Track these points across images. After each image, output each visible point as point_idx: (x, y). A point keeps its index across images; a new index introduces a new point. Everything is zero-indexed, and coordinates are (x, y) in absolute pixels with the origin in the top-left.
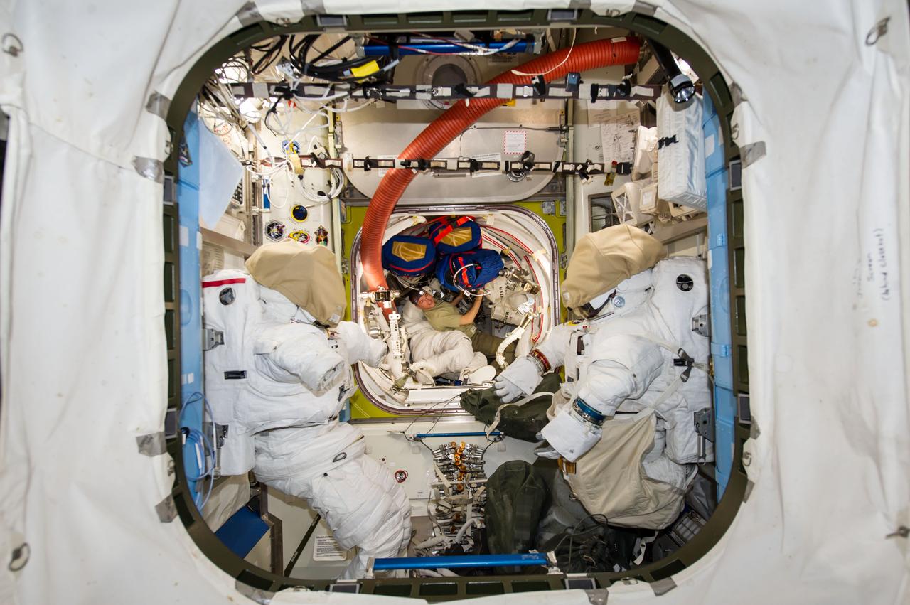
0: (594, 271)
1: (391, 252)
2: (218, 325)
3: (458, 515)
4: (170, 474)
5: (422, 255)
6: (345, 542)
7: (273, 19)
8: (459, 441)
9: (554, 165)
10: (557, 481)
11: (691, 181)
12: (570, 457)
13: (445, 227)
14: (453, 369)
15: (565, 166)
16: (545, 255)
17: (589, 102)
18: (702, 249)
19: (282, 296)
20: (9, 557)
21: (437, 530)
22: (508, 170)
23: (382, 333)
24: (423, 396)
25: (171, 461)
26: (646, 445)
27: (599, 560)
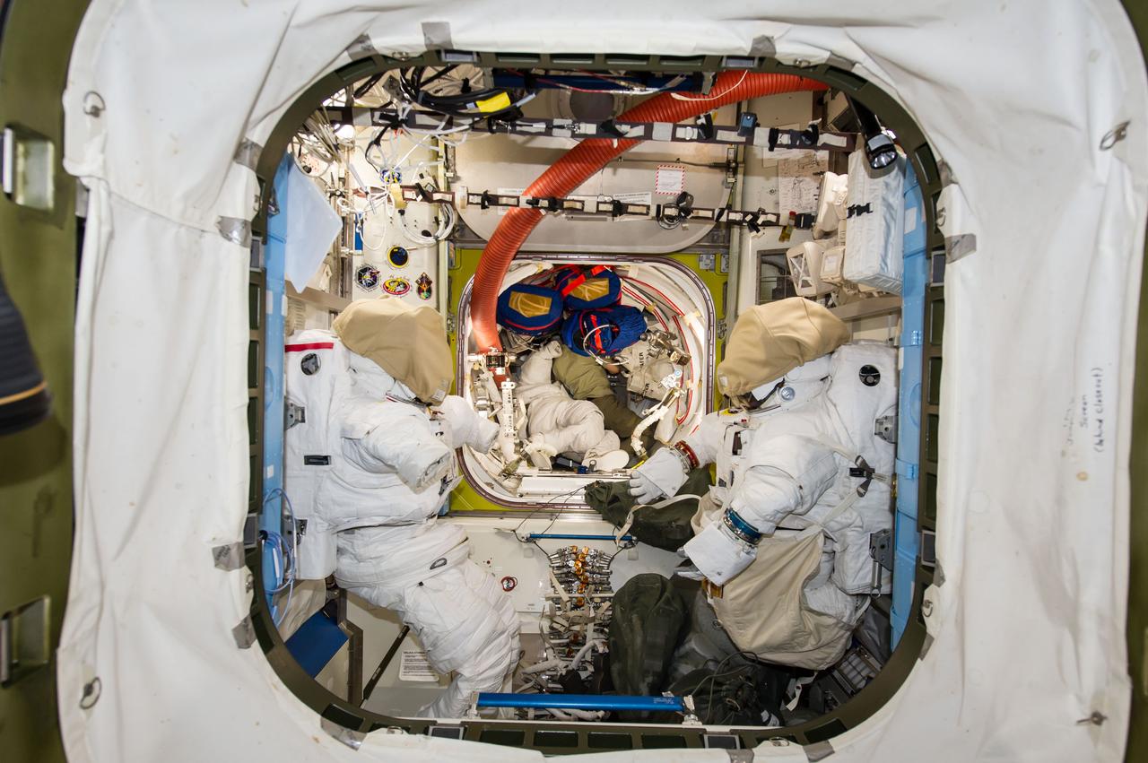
0: (759, 354)
1: (508, 304)
2: (298, 399)
3: (576, 635)
4: (248, 590)
5: (546, 311)
6: (441, 665)
7: (388, 53)
8: (582, 546)
9: (717, 212)
10: (699, 603)
11: (884, 261)
12: (718, 581)
13: (576, 276)
14: (576, 449)
15: (730, 214)
16: (699, 318)
17: (766, 149)
18: (895, 332)
19: (377, 366)
20: (81, 694)
21: (550, 651)
22: (659, 216)
23: (492, 403)
24: (540, 485)
25: (249, 575)
26: (809, 569)
27: (745, 705)
